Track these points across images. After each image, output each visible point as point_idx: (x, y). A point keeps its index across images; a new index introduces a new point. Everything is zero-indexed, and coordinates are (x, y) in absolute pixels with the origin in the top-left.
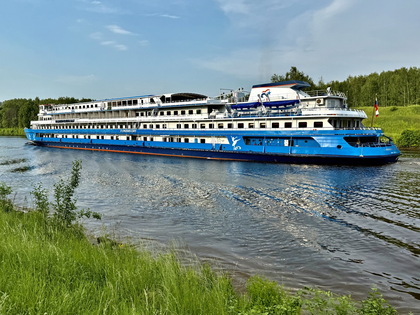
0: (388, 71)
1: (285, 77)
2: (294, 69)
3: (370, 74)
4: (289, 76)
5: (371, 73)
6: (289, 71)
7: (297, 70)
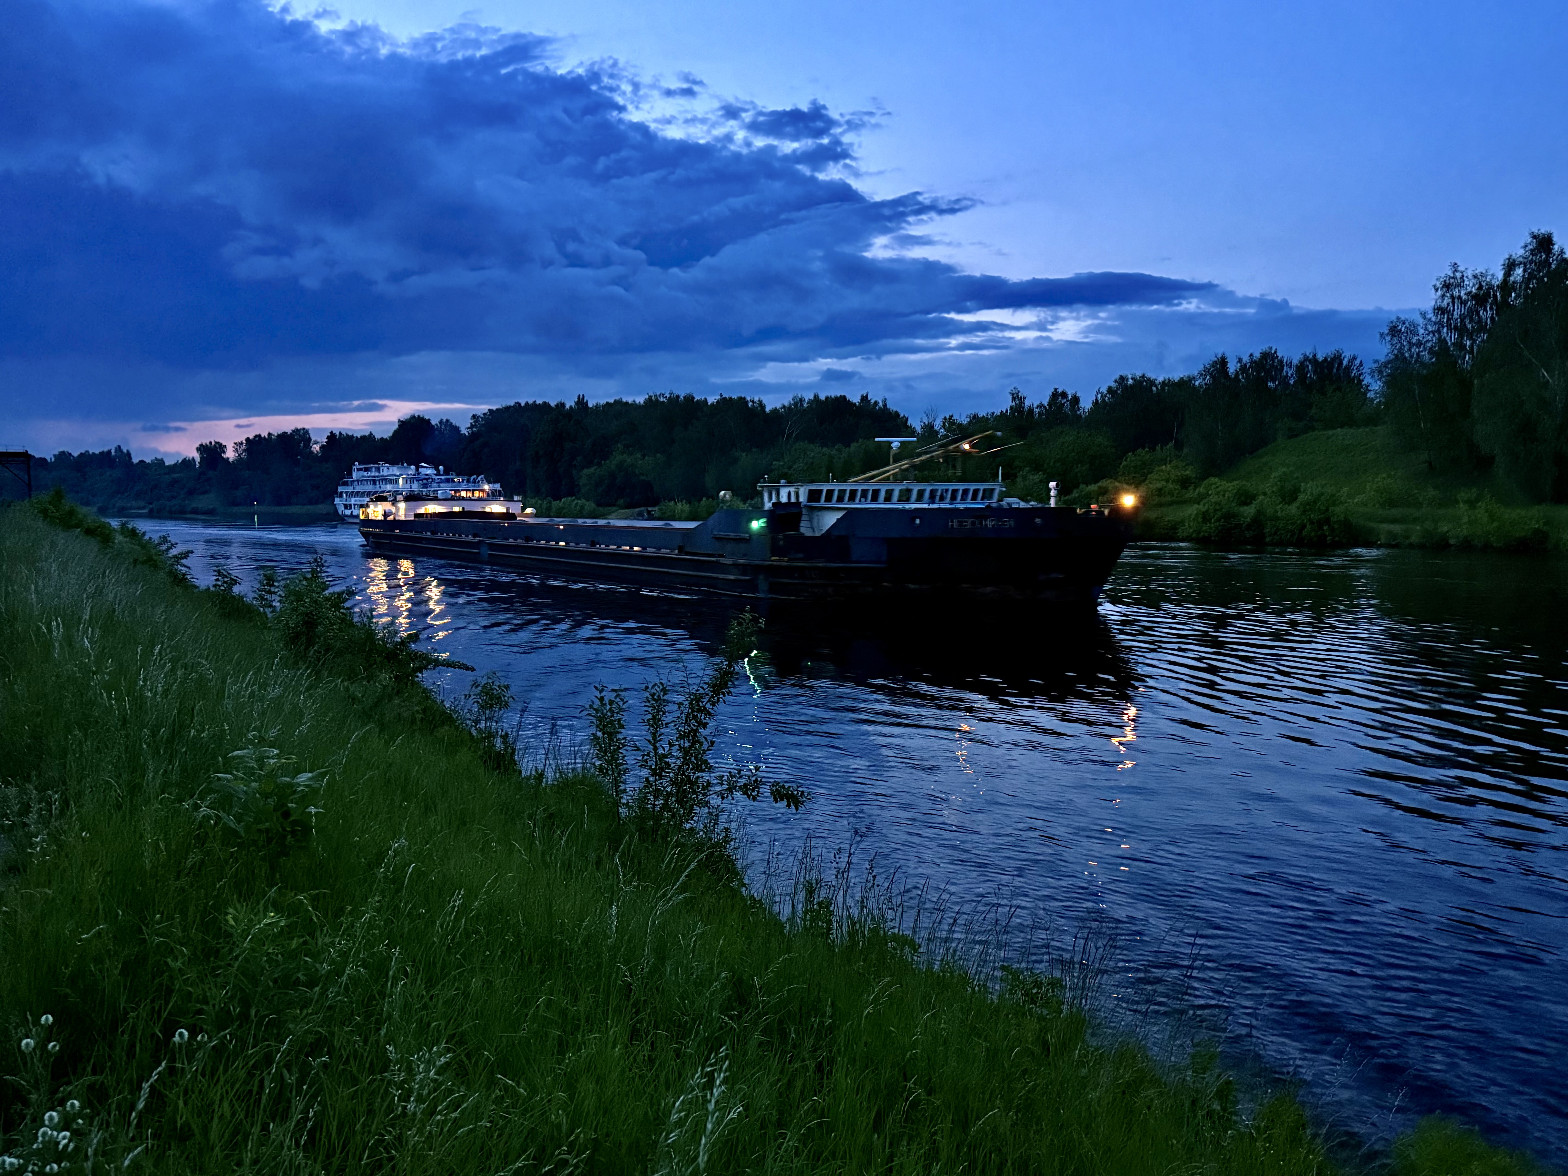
1: (1500, 275)
2: (1544, 243)
4: (1519, 271)
6: (1519, 253)
7: (1556, 246)
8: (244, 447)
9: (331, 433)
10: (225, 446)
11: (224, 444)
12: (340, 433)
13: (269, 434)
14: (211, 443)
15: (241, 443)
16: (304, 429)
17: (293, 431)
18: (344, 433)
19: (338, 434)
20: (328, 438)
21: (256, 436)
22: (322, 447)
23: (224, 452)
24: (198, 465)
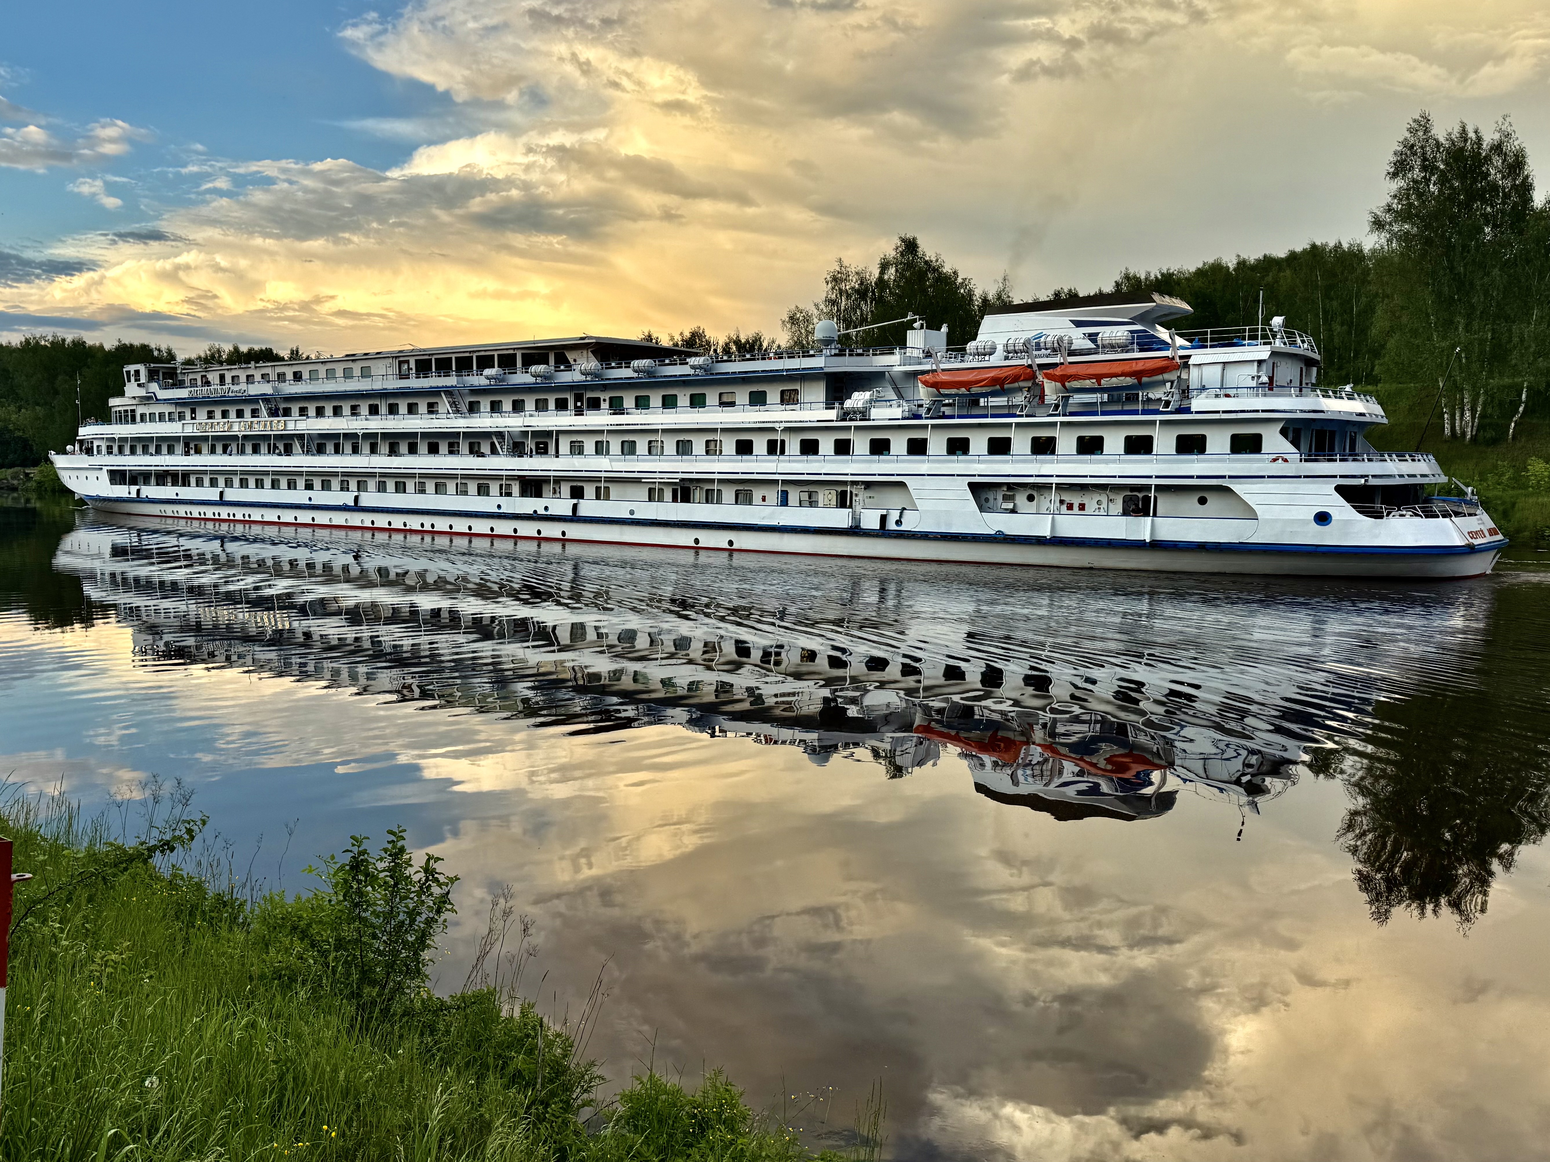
0: (1265, 256)
1: (876, 273)
2: (910, 246)
3: (1200, 265)
4: (892, 270)
5: (1204, 264)
6: (891, 253)
7: (920, 250)
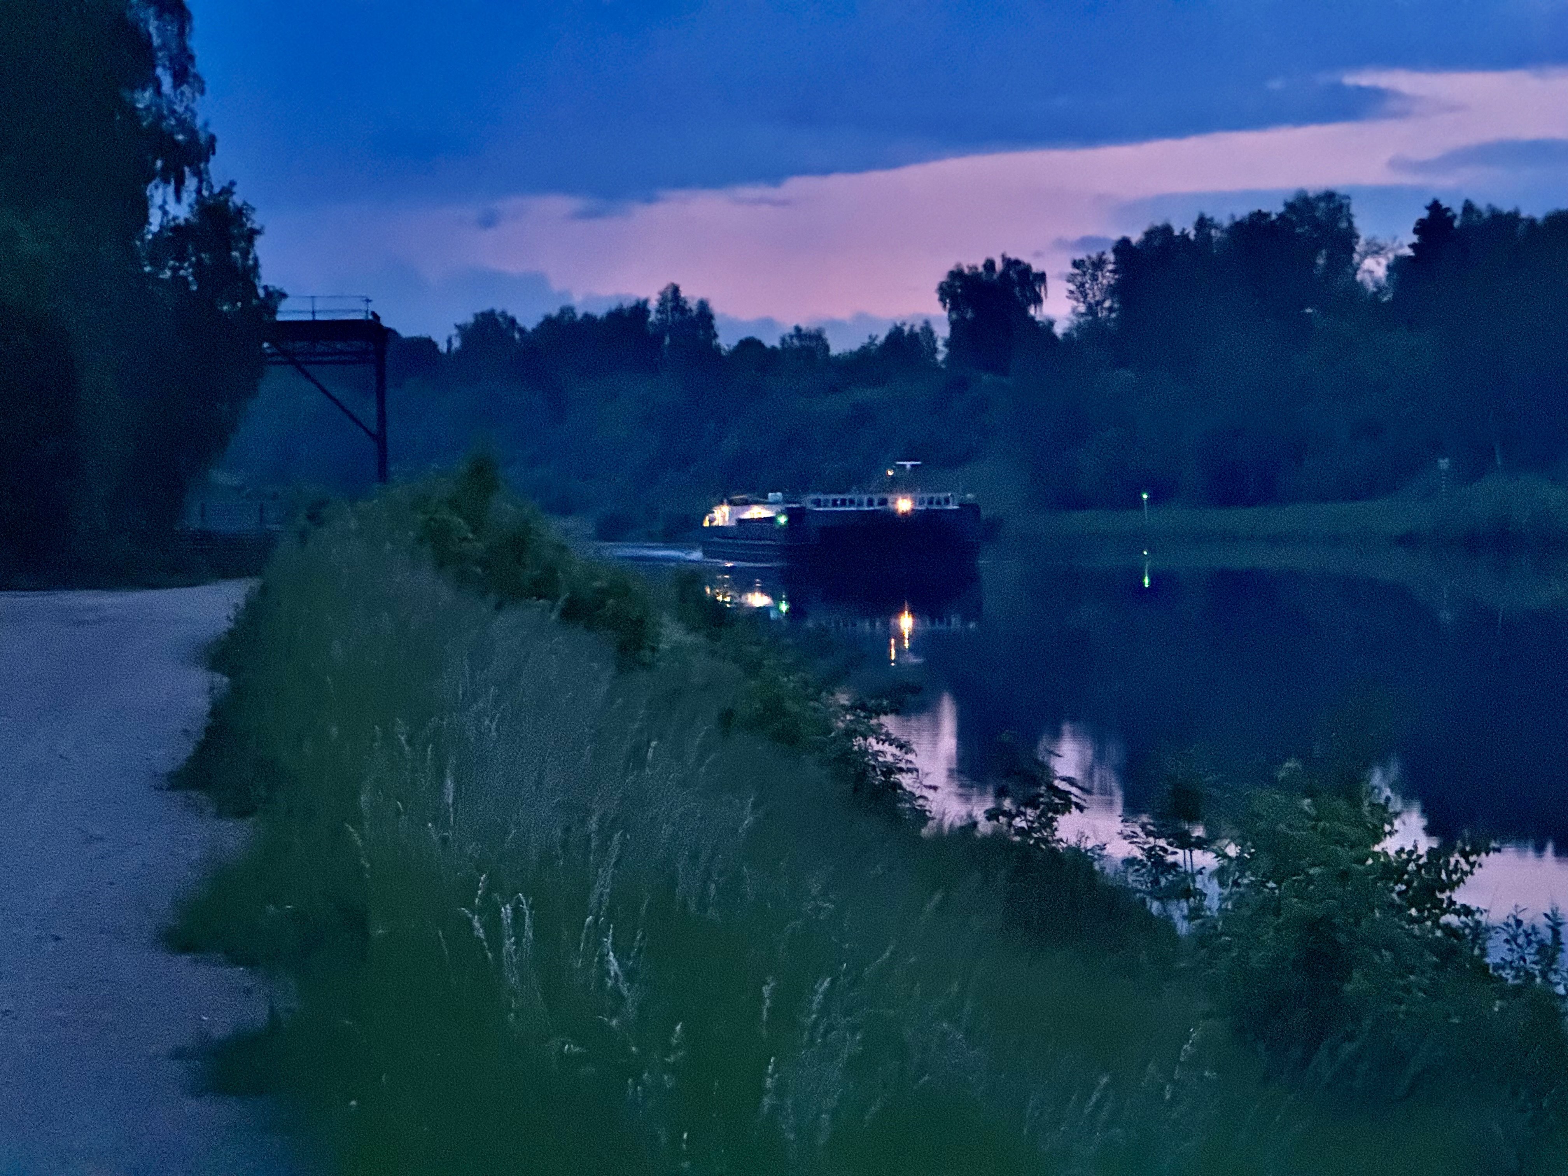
8: (1107, 278)
9: (1435, 207)
10: (1041, 277)
11: (1036, 268)
12: (1469, 208)
13: (1203, 223)
14: (990, 265)
15: (1099, 264)
16: (1329, 196)
17: (1290, 206)
18: (1481, 204)
19: (1458, 209)
20: (1421, 228)
21: (1150, 234)
22: (1398, 266)
23: (1038, 300)
24: (940, 357)
